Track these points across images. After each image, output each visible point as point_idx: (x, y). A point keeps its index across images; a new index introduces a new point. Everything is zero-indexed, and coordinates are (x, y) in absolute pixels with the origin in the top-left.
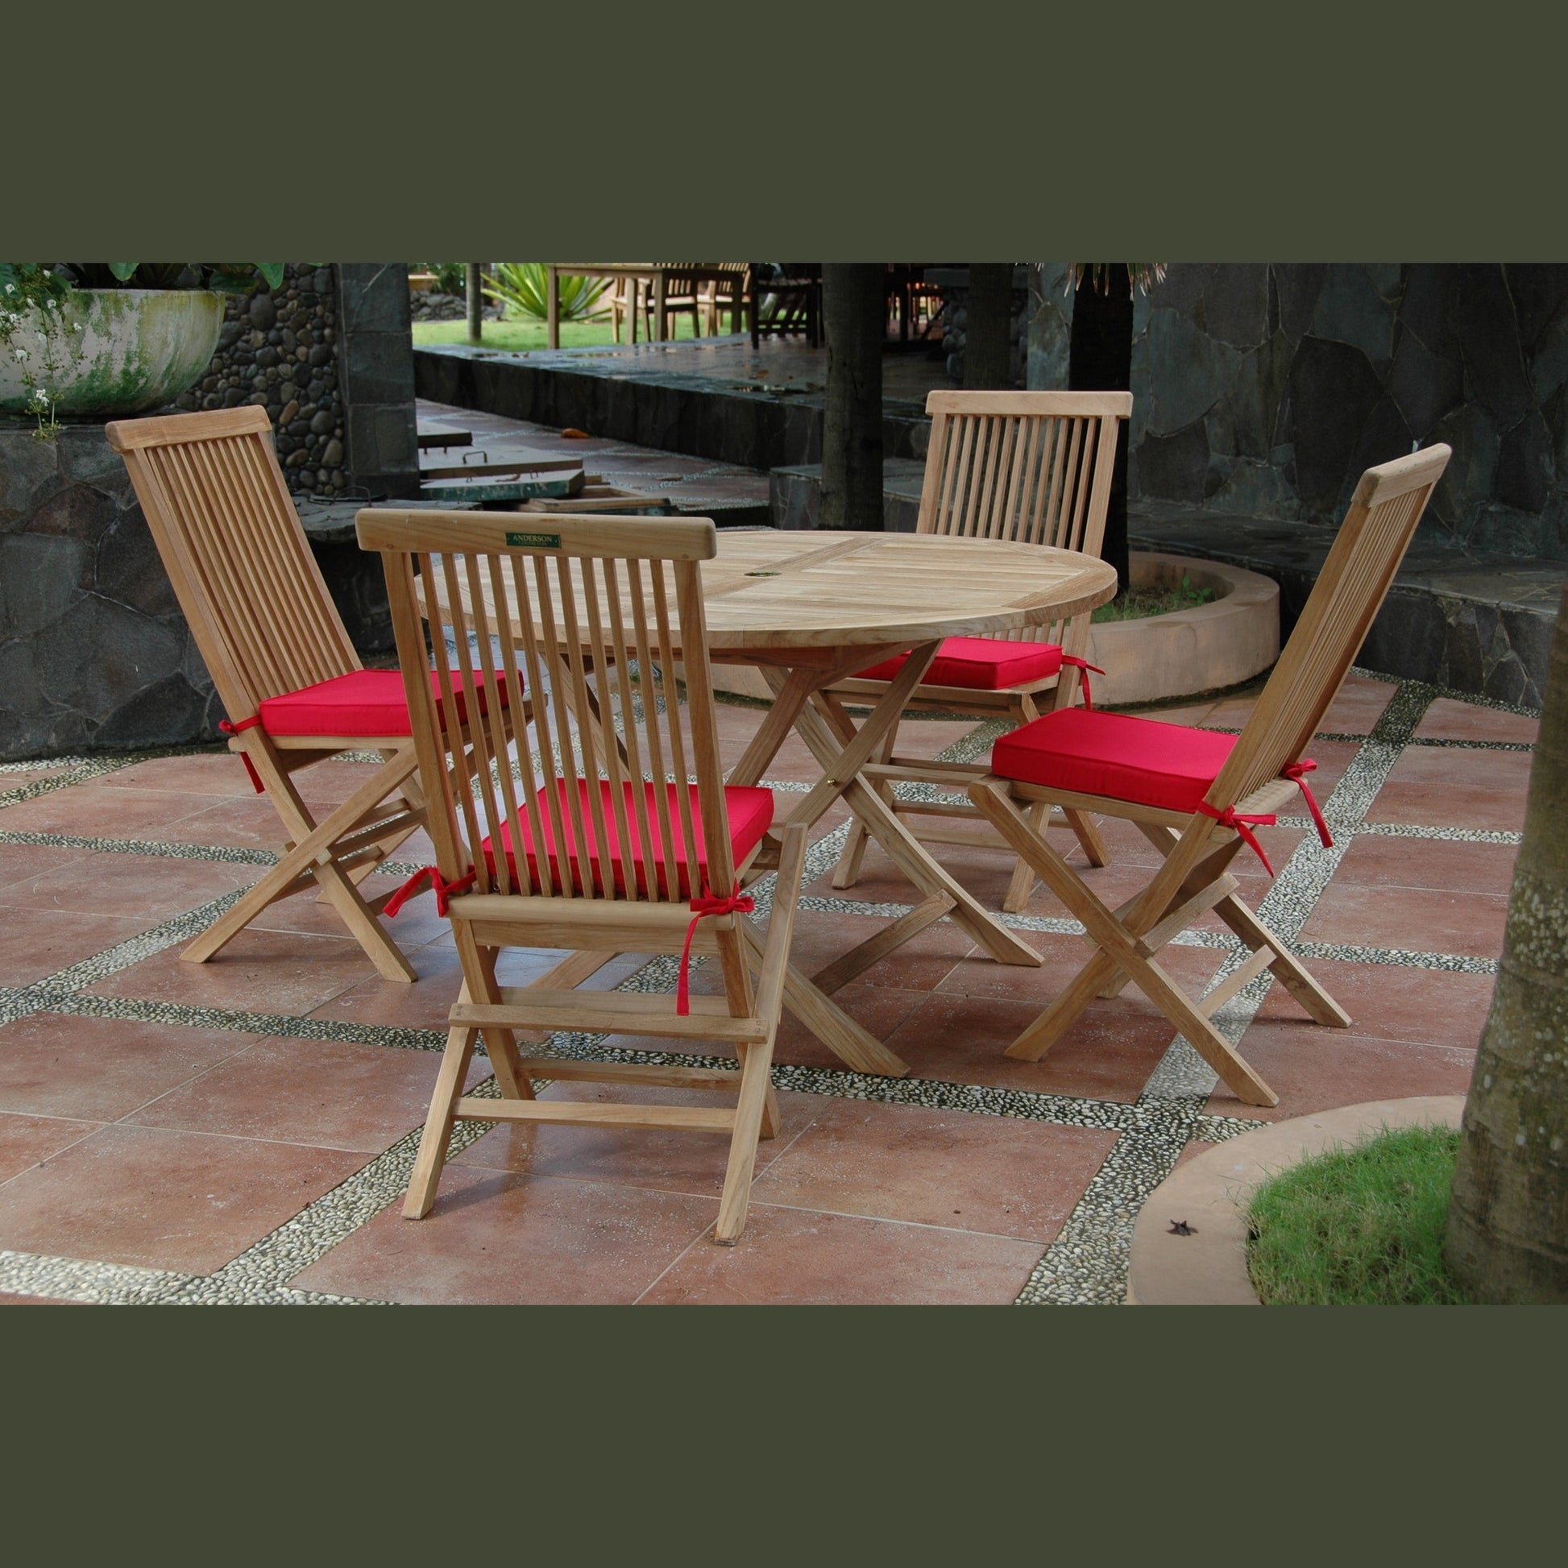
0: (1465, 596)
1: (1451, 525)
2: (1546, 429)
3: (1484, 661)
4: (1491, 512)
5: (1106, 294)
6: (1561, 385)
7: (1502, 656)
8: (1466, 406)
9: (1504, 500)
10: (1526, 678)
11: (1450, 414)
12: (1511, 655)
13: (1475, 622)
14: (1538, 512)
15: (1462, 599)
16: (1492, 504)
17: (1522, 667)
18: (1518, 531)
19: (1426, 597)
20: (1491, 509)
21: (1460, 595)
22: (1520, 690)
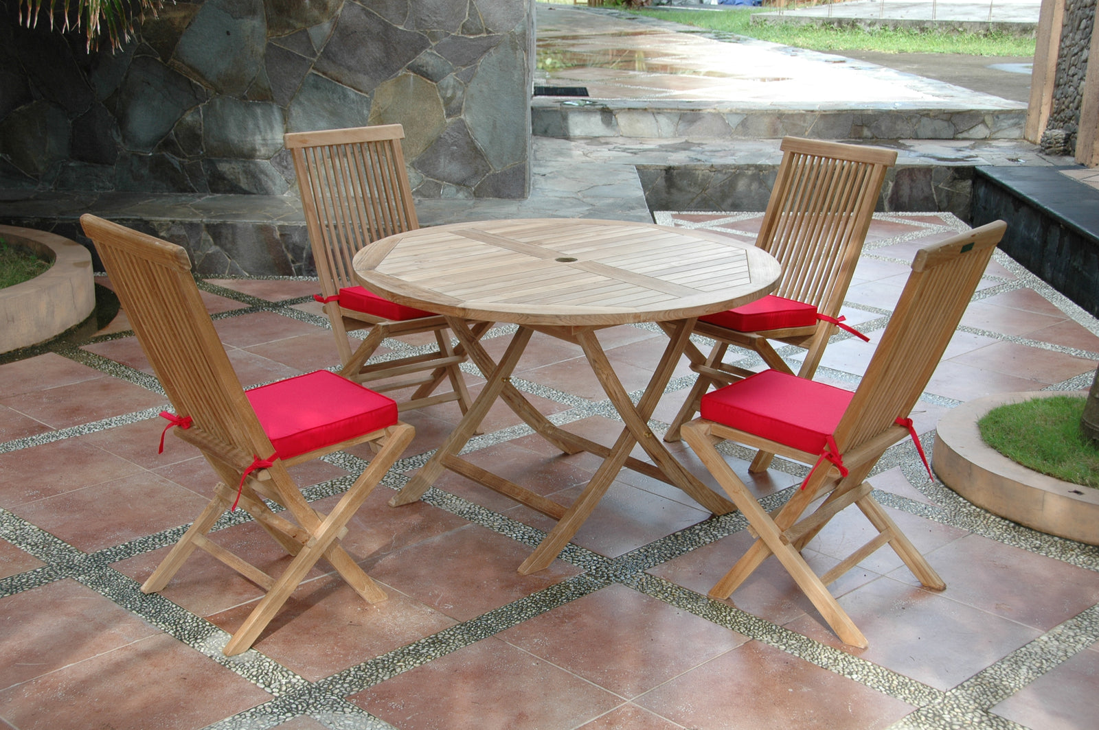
0: (172, 219)
1: (37, 177)
2: (110, 115)
3: (195, 255)
4: (73, 167)
5: (97, 50)
6: (117, 89)
7: (208, 250)
8: (35, 102)
9: (81, 159)
10: (229, 260)
11: (22, 107)
12: (213, 249)
13: (185, 233)
14: (112, 164)
15: (170, 221)
16: (71, 162)
17: (225, 254)
18: (96, 176)
19: (139, 223)
20: (71, 164)
21: (169, 219)
22: (226, 267)
